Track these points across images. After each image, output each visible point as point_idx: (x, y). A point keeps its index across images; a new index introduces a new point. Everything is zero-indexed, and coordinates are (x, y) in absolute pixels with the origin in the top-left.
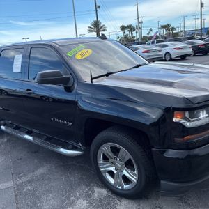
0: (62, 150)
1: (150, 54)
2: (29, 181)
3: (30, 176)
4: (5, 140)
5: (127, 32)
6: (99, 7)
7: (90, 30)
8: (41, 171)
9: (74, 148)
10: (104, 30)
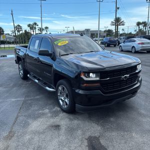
0: (47, 88)
1: (144, 46)
2: (31, 100)
3: (32, 98)
4: (30, 82)
5: (141, 27)
6: (118, 8)
7: (112, 24)
8: (38, 97)
9: (53, 88)
10: (123, 25)
